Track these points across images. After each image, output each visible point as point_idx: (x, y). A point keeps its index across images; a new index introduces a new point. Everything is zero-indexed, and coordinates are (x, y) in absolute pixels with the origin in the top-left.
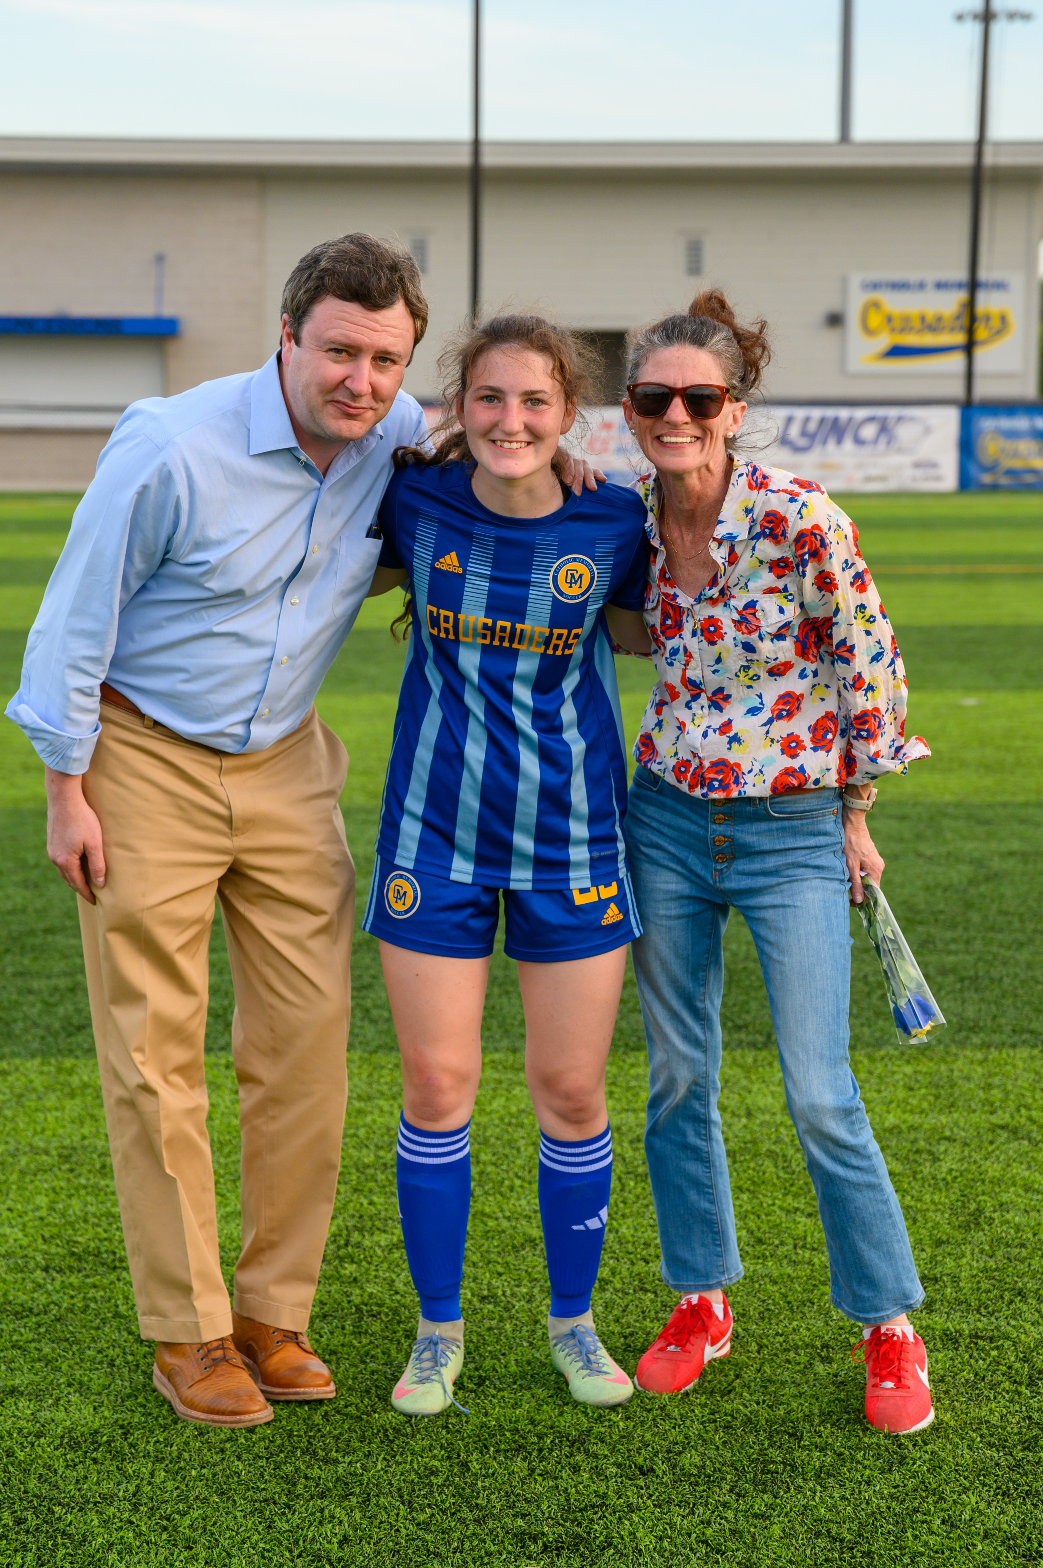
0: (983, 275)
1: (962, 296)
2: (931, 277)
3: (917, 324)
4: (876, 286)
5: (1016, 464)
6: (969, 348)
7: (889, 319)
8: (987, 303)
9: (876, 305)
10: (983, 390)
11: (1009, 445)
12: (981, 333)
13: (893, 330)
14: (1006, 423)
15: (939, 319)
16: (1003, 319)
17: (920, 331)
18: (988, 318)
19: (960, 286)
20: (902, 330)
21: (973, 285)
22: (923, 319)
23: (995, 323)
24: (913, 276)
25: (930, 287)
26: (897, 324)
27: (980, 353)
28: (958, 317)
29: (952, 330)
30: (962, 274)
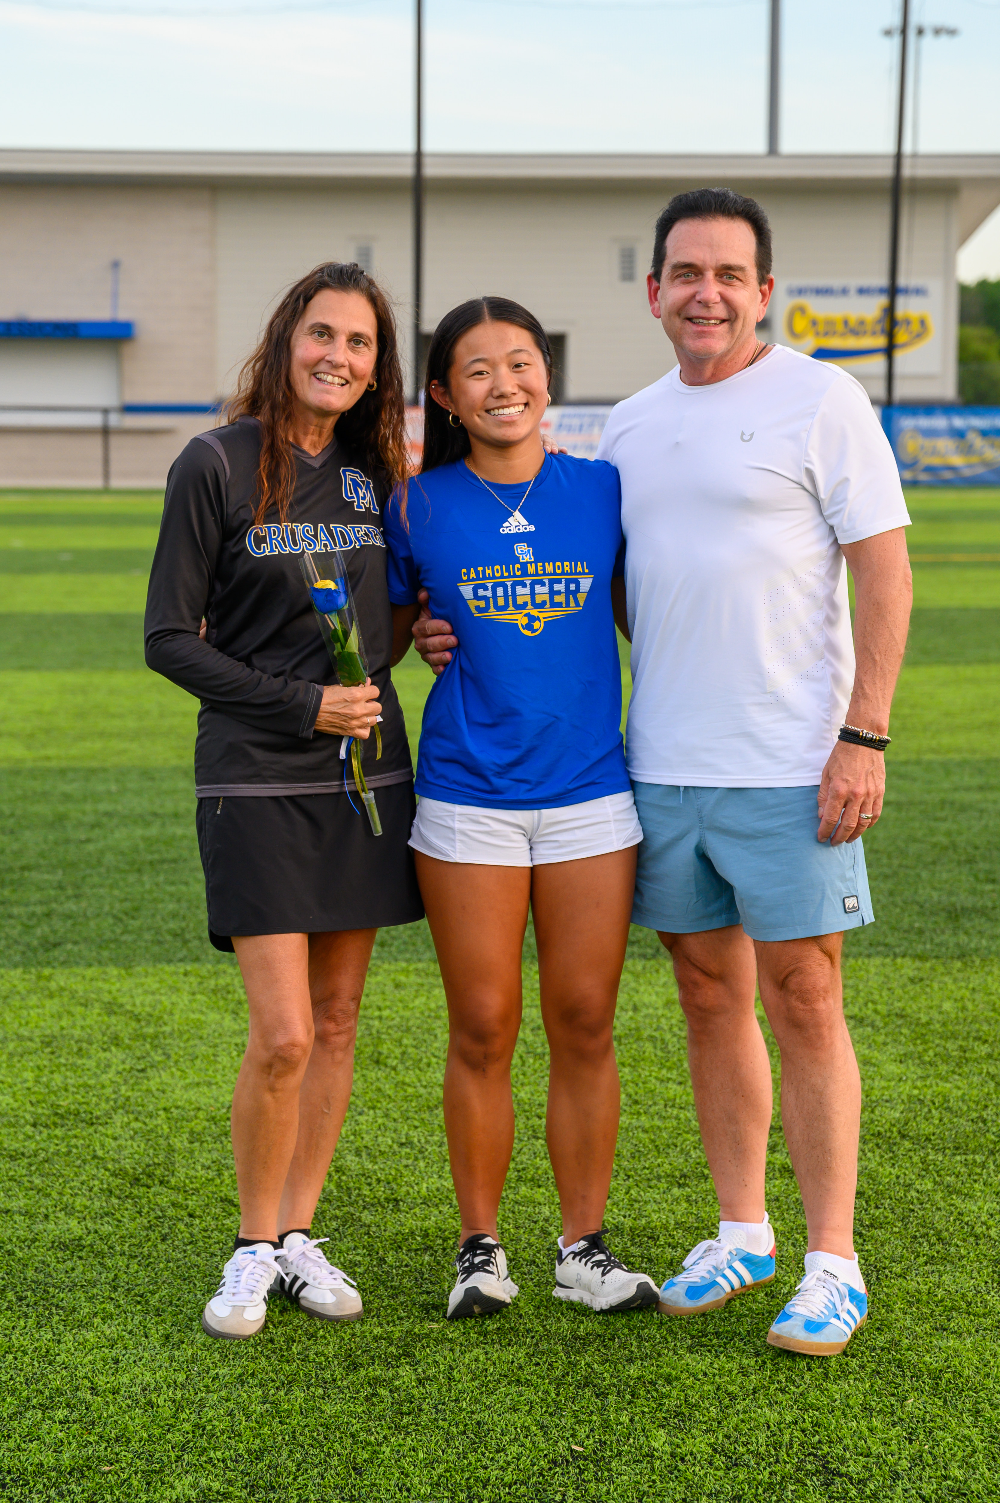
0: (902, 281)
1: (882, 301)
2: (854, 283)
3: (840, 327)
4: (801, 292)
5: (935, 461)
6: (889, 351)
7: (814, 323)
8: (906, 307)
9: (802, 310)
10: (903, 391)
11: (928, 443)
12: (901, 337)
13: (817, 334)
14: (924, 422)
15: (862, 323)
16: (923, 323)
17: (843, 335)
18: (908, 322)
19: (881, 291)
20: (826, 334)
21: (893, 291)
22: (846, 323)
23: (915, 327)
24: (836, 283)
25: (853, 292)
26: (821, 328)
27: (899, 356)
28: (879, 321)
29: (874, 333)
30: (882, 280)
